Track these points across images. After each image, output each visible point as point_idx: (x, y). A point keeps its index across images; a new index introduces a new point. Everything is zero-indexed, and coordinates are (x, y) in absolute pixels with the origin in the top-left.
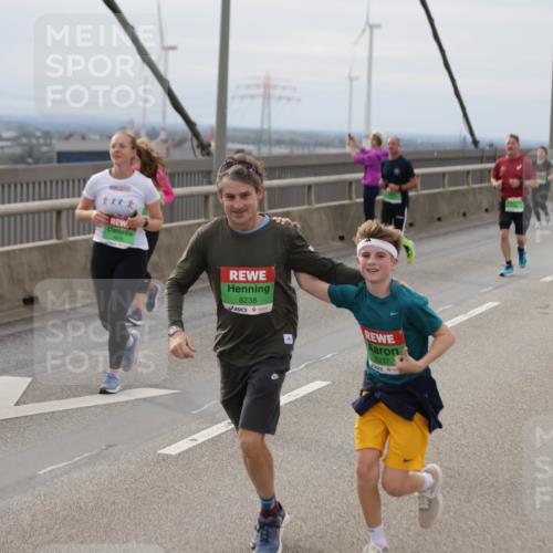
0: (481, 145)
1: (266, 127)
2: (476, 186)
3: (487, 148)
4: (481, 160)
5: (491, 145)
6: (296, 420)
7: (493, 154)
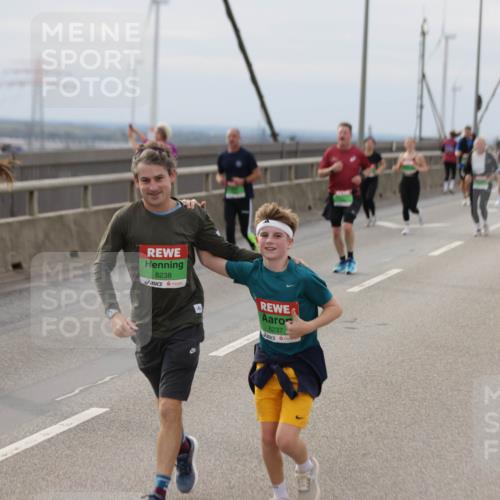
0: (280, 138)
1: (37, 117)
2: (275, 184)
3: (288, 141)
4: (281, 155)
5: (292, 138)
6: (68, 452)
7: (294, 148)
